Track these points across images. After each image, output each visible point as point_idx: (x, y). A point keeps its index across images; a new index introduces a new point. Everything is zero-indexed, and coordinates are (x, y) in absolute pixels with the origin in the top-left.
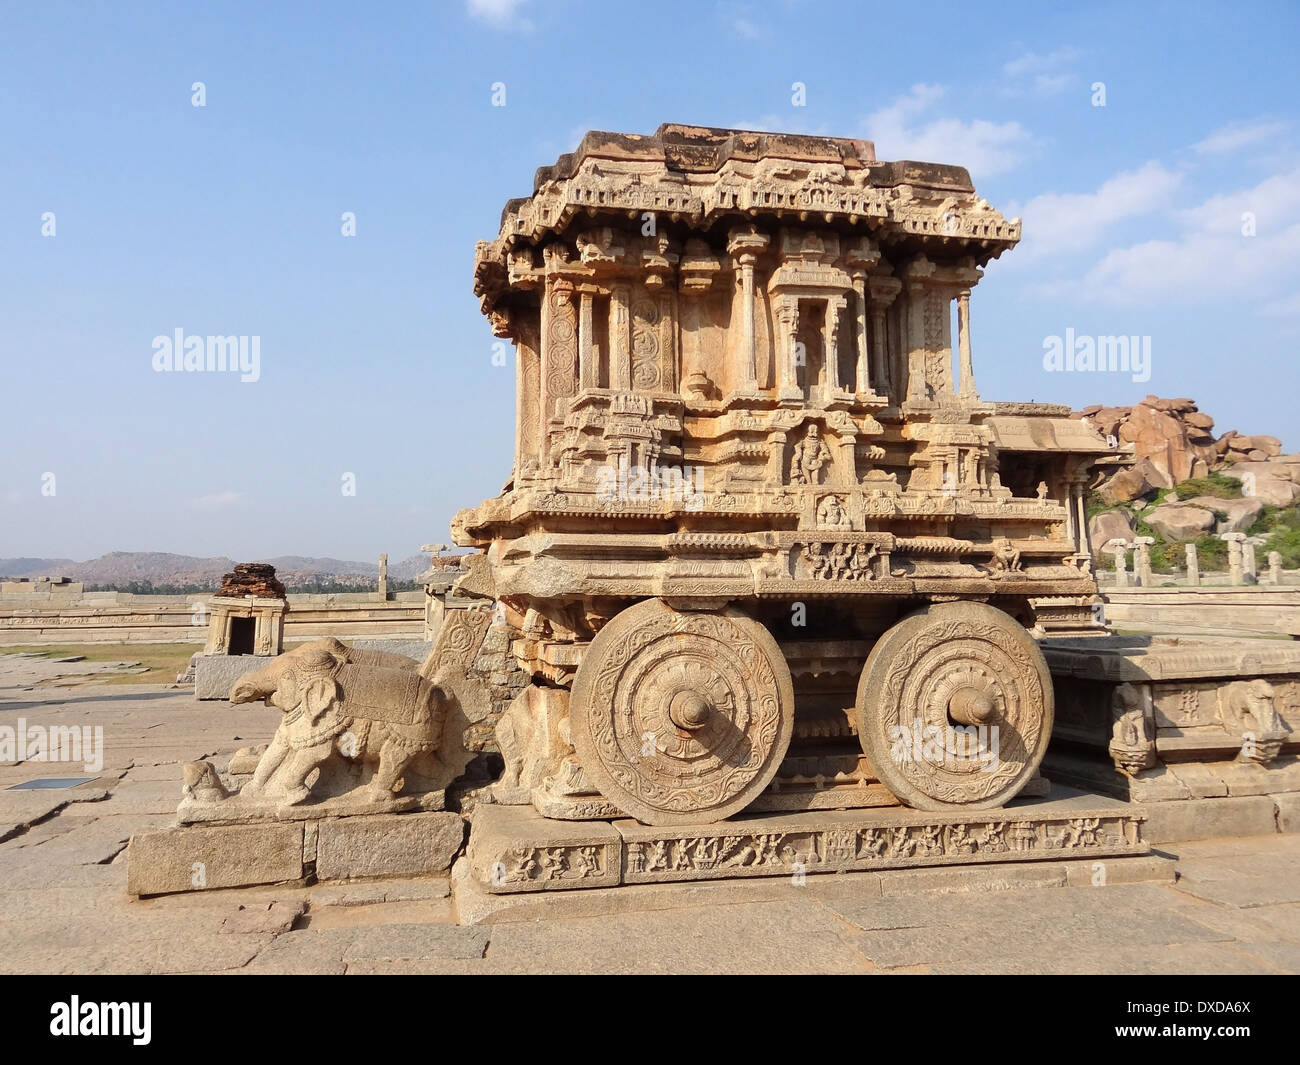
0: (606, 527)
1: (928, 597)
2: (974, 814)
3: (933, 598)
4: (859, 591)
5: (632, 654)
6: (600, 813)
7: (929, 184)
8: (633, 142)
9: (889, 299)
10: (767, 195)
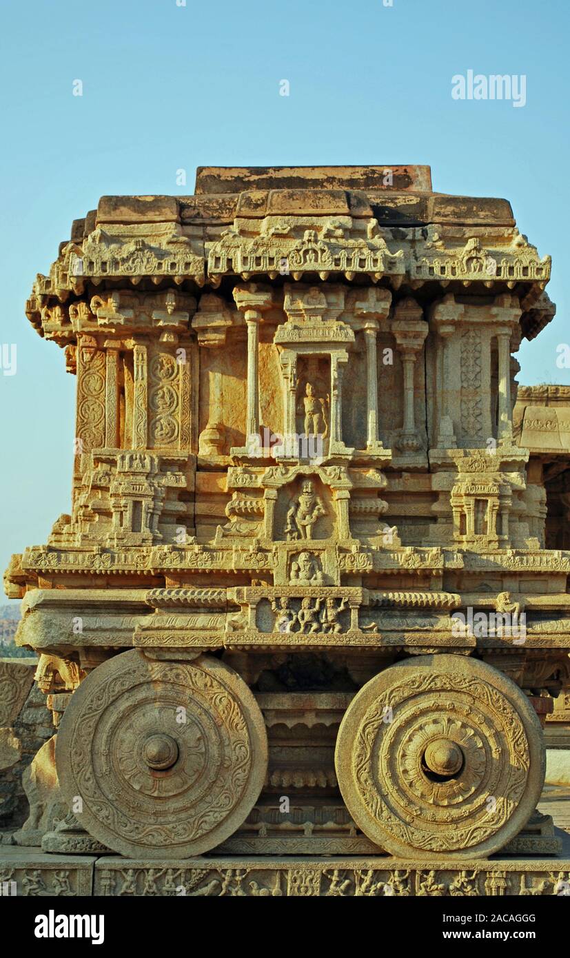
0: (99, 582)
1: (406, 650)
2: (446, 863)
3: (411, 651)
4: (325, 643)
5: (111, 699)
6: (91, 848)
7: (462, 220)
8: (145, 203)
9: (418, 344)
10: (258, 259)
